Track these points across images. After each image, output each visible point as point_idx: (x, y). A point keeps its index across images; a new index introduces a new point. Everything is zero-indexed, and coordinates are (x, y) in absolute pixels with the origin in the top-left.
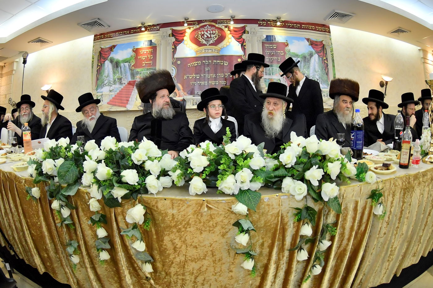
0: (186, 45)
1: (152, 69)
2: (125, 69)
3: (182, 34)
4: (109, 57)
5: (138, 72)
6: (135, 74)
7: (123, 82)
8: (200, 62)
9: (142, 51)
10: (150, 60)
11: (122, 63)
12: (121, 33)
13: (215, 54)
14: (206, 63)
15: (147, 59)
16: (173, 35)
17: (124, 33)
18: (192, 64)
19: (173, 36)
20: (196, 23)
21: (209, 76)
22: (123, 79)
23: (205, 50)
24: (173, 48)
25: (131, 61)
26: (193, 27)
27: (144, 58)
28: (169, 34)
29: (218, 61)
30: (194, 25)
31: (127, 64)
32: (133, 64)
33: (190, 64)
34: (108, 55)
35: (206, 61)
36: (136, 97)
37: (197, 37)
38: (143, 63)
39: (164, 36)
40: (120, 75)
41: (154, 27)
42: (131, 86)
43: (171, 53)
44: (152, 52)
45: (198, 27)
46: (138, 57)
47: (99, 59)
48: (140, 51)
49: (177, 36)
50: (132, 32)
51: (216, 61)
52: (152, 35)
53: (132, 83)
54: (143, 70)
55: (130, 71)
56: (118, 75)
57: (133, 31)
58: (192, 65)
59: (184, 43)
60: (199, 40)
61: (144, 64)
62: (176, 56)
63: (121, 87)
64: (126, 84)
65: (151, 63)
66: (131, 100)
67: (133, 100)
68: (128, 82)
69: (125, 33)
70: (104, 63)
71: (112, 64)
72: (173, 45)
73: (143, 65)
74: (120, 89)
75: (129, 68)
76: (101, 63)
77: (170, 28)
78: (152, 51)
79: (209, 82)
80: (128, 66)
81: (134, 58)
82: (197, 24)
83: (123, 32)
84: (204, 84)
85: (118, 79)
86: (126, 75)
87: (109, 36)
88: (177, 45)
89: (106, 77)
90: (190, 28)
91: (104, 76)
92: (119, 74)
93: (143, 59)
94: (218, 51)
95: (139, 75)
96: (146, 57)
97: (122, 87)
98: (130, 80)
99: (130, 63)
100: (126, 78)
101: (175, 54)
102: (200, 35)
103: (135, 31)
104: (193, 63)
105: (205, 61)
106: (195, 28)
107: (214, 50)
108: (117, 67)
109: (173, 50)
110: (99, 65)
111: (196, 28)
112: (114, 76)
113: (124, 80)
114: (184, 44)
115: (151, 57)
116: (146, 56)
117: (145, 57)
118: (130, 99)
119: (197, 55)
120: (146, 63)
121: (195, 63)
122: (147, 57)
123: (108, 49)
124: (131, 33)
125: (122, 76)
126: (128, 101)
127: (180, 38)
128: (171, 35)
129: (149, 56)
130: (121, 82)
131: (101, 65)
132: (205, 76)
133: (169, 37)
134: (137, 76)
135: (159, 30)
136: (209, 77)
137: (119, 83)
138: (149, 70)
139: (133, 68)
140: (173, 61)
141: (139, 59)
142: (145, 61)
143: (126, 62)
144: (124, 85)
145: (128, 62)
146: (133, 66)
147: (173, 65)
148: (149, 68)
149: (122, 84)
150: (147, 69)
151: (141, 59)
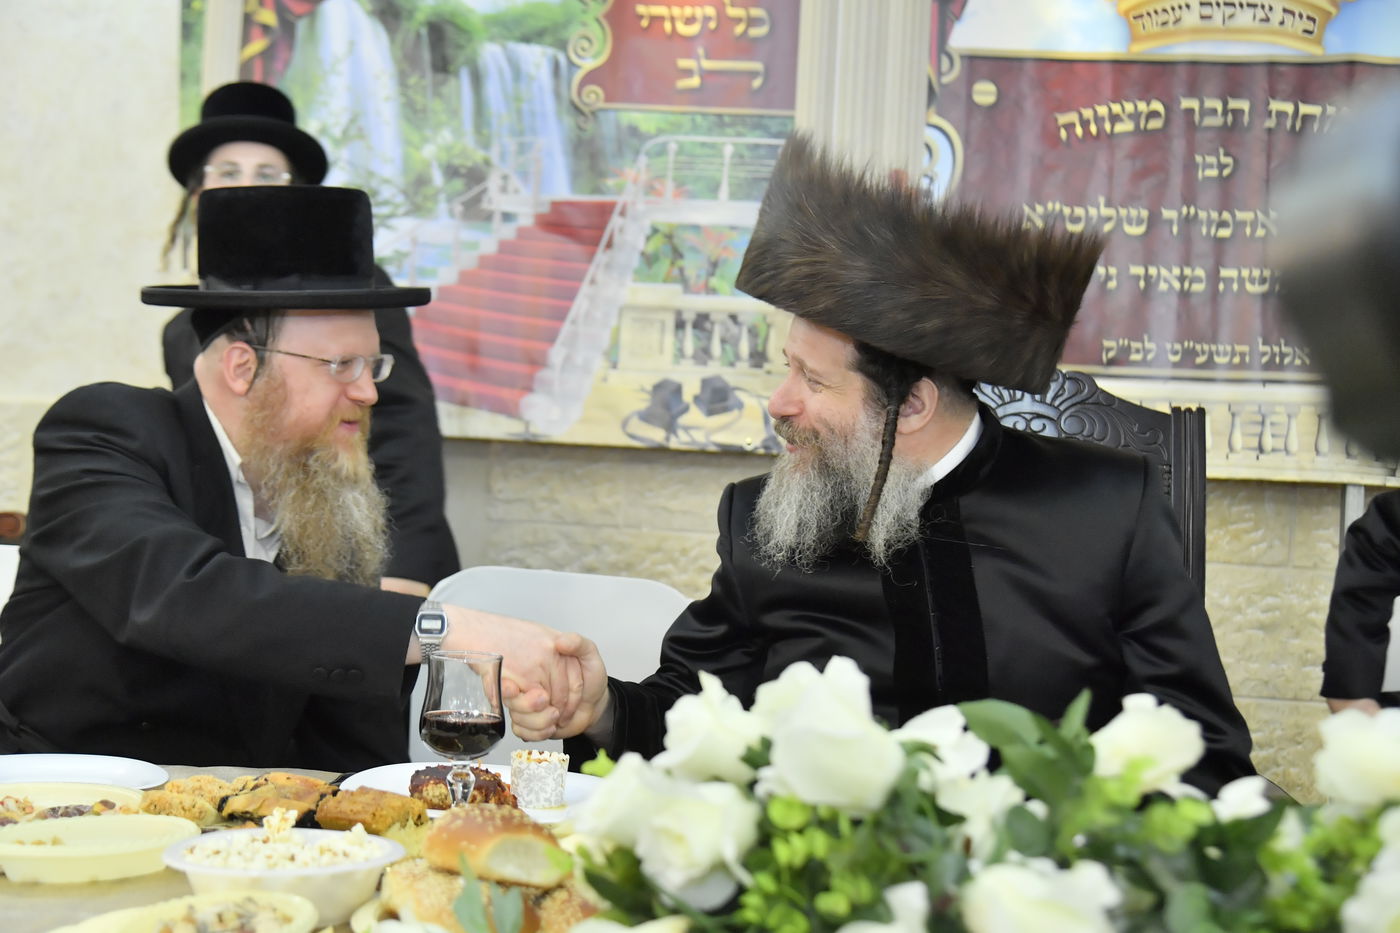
1: (754, 128)
2: (518, 99)
5: (634, 131)
6: (610, 147)
7: (496, 200)
8: (1157, 106)
10: (745, 47)
11: (492, 39)
13: (1290, 48)
14: (1209, 121)
15: (720, 39)
18: (1088, 113)
21: (1222, 224)
22: (493, 183)
23: (1207, 11)
25: (573, 33)
27: (690, 21)
29: (1304, 109)
31: (536, 58)
32: (588, 64)
33: (1073, 117)
35: (1210, 103)
36: (605, 341)
38: (683, 63)
40: (469, 140)
42: (573, 248)
43: (926, 9)
46: (641, 9)
51: (1289, 108)
53: (577, 219)
54: (676, 128)
55: (569, 121)
56: (446, 136)
58: (1093, 129)
61: (688, 73)
62: (966, 37)
63: (474, 245)
64: (526, 220)
65: (753, 74)
66: (568, 359)
67: (579, 360)
68: (545, 209)
70: (312, 14)
71: (392, 40)
73: (683, 84)
74: (469, 261)
75: (557, 95)
76: (281, 11)
79: (1224, 273)
80: (544, 75)
81: (600, 10)
84: (1177, 285)
85: (451, 172)
86: (523, 149)
92: (458, 133)
93: (682, 29)
94: (1310, 26)
95: (643, 160)
96: (707, 19)
97: (488, 244)
98: (562, 189)
99: (562, 45)
100: (524, 175)
101: (958, 17)
104: (1102, 110)
105: (1194, 104)
107: (1277, 16)
108: (442, 66)
110: (266, 28)
112: (415, 138)
113: (504, 190)
115: (752, 22)
116: (710, 11)
117: (699, 12)
118: (557, 354)
119: (1143, 50)
120: (708, 64)
121: (1116, 108)
122: (721, 16)
126: (537, 362)
129: (733, 12)
130: (477, 199)
131: (287, 26)
132: (1188, 222)
134: (630, 172)
136: (1225, 233)
137: (459, 208)
138: (729, 131)
139: (593, 96)
140: (940, 74)
141: (645, 23)
142: (701, 51)
143: (526, 39)
144: (508, 232)
145: (548, 39)
146: (591, 78)
147: (933, 109)
148: (730, 115)
149: (488, 217)
150: (720, 124)
151: (668, 26)
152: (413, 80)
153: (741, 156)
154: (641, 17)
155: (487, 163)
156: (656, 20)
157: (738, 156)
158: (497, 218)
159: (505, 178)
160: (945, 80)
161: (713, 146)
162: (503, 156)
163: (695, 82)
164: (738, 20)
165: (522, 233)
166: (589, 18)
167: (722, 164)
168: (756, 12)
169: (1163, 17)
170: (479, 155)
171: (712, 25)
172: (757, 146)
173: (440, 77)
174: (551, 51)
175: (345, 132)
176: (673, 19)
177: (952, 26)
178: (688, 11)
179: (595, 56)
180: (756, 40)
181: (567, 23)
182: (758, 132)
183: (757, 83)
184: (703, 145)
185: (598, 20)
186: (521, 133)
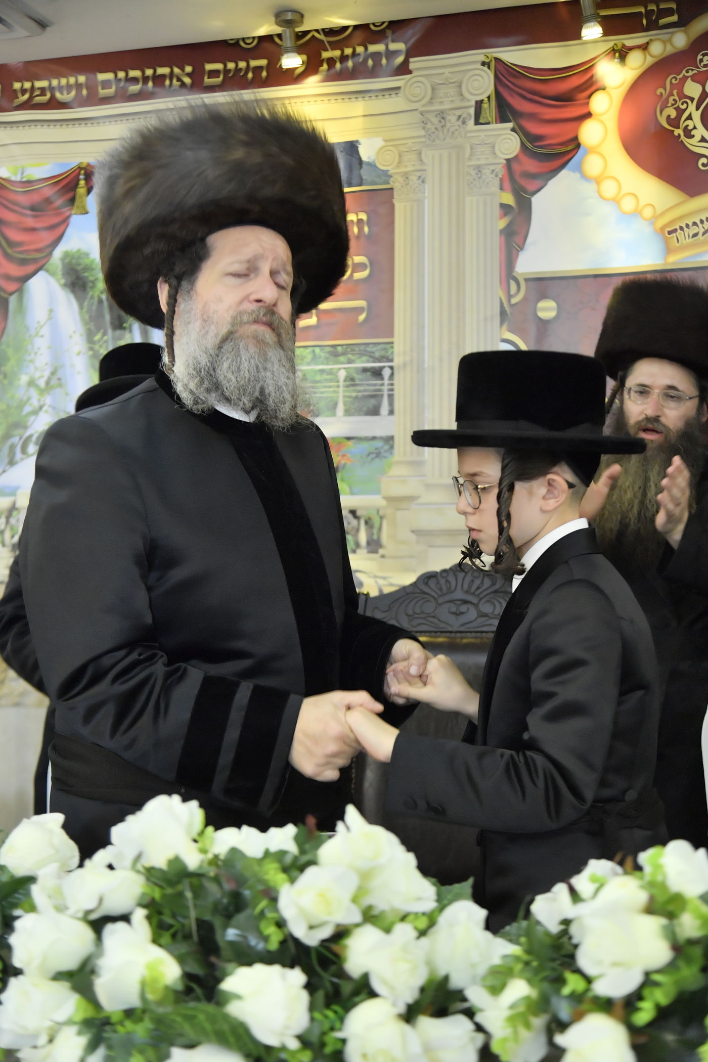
0: (598, 181)
1: (362, 354)
3: (566, 98)
4: (58, 253)
10: (351, 288)
12: (135, 80)
16: (505, 112)
17: (159, 80)
19: (503, 119)
20: (669, 12)
24: (505, 208)
26: (644, 47)
28: (479, 104)
30: (653, 25)
34: (46, 237)
37: (675, 123)
39: (442, 115)
41: (373, 48)
43: (496, 242)
44: (361, 229)
45: (680, 40)
49: (533, 117)
50: (214, 74)
52: (359, 107)
57: (219, 66)
59: (579, 169)
60: (687, 141)
62: (527, 264)
65: (359, 310)
69: (163, 76)
70: (20, 291)
71: (81, 307)
72: (507, 184)
77: (479, 55)
78: (360, 223)
82: (675, 18)
83: (149, 72)
87: (43, 91)
88: (530, 186)
89: (42, 392)
90: (621, 54)
91: (24, 379)
101: (522, 248)
102: (692, 107)
103: (237, 70)
106: (657, 49)
108: (120, 324)
109: (502, 224)
111: (670, 50)
114: (585, 177)
115: (354, 267)
119: (677, 260)
123: (49, 192)
124: (208, 81)
127: (554, 134)
128: (490, 110)
131: (4, 302)
133: (477, 122)
135: (404, 69)
138: (342, 359)
140: (510, 297)
147: (505, 326)
148: (342, 346)
150: (335, 354)
152: (97, 337)
153: (352, 379)
157: (351, 381)
160: (514, 301)
161: (330, 372)
163: (313, 320)
167: (338, 387)
168: (357, 259)
169: (694, 230)
172: (365, 370)
173: (118, 332)
175: (48, 383)
177: (517, 256)
180: (360, 281)
182: (365, 358)
183: (362, 317)
184: (322, 371)
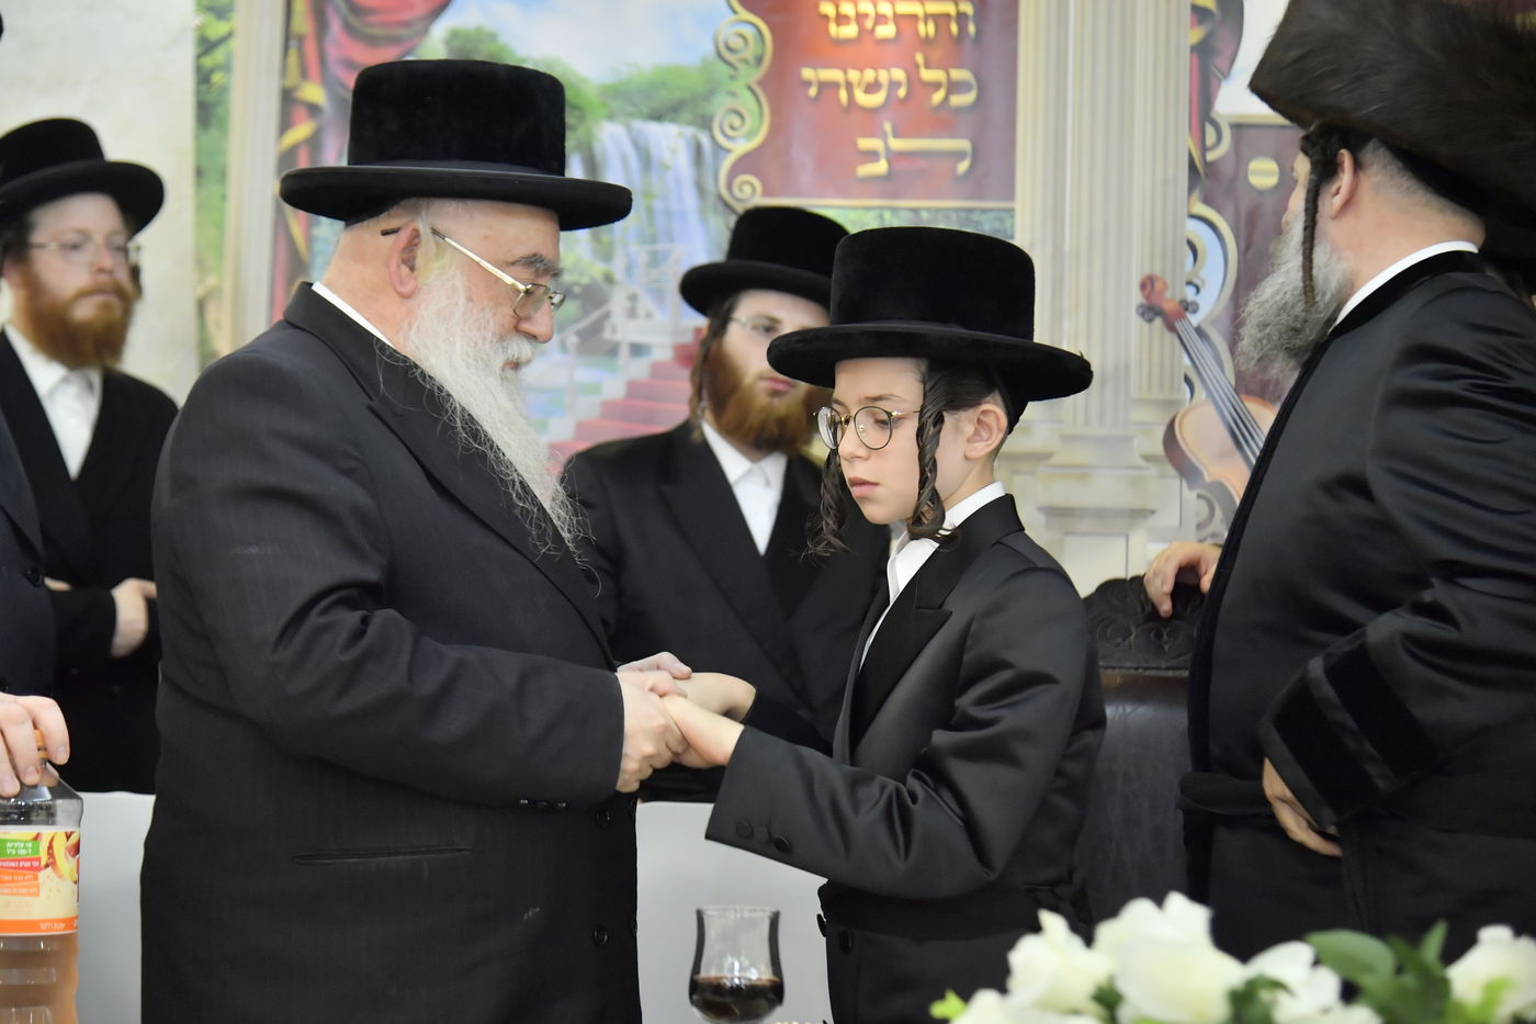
4: (441, 31)
7: (623, 330)
9: (847, 9)
10: (943, 120)
11: (611, 117)
15: (912, 111)
22: (618, 303)
24: (1200, 12)
25: (719, 107)
27: (872, 88)
31: (670, 139)
32: (740, 147)
38: (865, 143)
43: (1184, 67)
44: (962, 28)
46: (807, 73)
47: (303, 23)
48: (828, 9)
61: (872, 156)
63: (595, 388)
64: (662, 353)
65: (960, 155)
68: (687, 338)
73: (866, 170)
74: (587, 407)
75: (700, 189)
76: (331, 86)
78: (961, 17)
80: (682, 162)
81: (753, 75)
86: (656, 260)
93: (862, 98)
96: (894, 85)
97: (613, 386)
99: (705, 123)
101: (1225, 74)
109: (1195, 36)
113: (632, 313)
115: (954, 87)
116: (900, 76)
117: (883, 76)
120: (897, 144)
122: (913, 79)
125: (607, 257)
129: (928, 75)
130: (597, 327)
137: (573, 340)
139: (747, 189)
140: (1204, 149)
141: (813, 92)
142: (888, 127)
143: (657, 116)
144: (639, 369)
145: (686, 115)
146: (745, 164)
147: (1196, 194)
148: (928, 210)
149: (612, 351)
151: (843, 95)
154: (808, 84)
155: (609, 279)
156: (828, 87)
158: (624, 351)
159: (633, 298)
160: (1210, 156)
162: (629, 269)
163: (881, 167)
164: (937, 86)
165: (657, 368)
166: (739, 86)
168: (959, 74)
170: (597, 269)
171: (902, 92)
174: (690, 131)
176: (849, 86)
177: (1219, 85)
178: (869, 75)
179: (749, 136)
180: (959, 110)
181: (709, 94)
183: (963, 166)
185: (750, 88)
186: (653, 239)
